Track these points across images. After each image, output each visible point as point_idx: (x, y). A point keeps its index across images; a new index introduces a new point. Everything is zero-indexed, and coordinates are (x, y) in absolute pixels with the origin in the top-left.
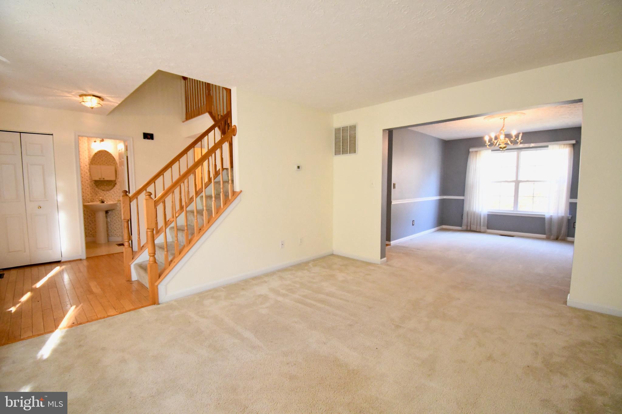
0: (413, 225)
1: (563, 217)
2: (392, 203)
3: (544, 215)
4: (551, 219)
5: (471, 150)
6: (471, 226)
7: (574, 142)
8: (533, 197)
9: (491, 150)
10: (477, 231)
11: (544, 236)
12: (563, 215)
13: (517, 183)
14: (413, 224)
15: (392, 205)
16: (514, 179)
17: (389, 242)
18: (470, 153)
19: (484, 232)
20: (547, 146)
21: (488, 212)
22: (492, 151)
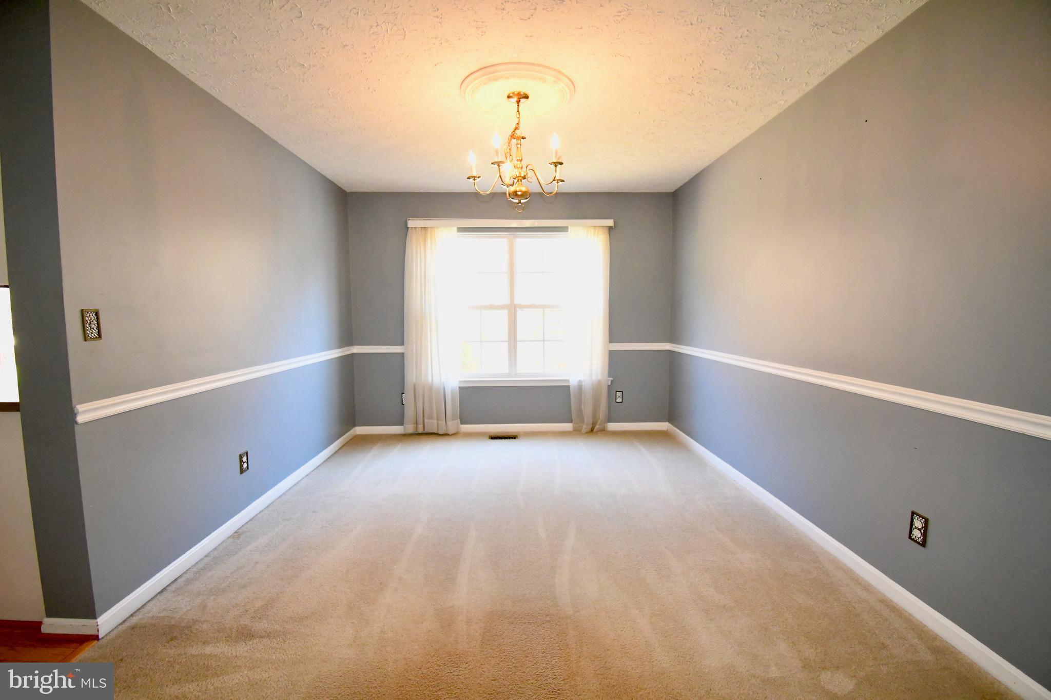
0: (242, 471)
1: (599, 382)
2: (80, 419)
3: (568, 381)
4: (580, 387)
5: (411, 223)
6: (426, 420)
7: (610, 222)
8: (544, 341)
9: (455, 229)
10: (441, 432)
11: (568, 426)
12: (599, 378)
13: (513, 309)
14: (245, 465)
15: (77, 429)
16: (506, 301)
17: (94, 621)
18: (409, 233)
19: (456, 434)
20: (564, 229)
21: (460, 382)
22: (461, 229)
